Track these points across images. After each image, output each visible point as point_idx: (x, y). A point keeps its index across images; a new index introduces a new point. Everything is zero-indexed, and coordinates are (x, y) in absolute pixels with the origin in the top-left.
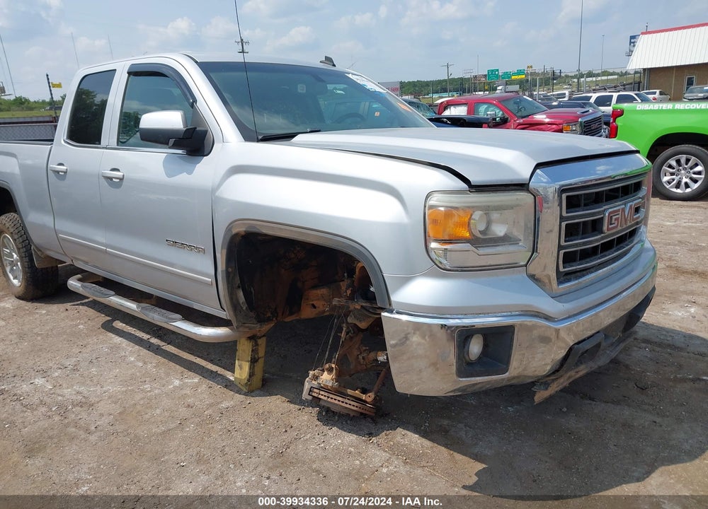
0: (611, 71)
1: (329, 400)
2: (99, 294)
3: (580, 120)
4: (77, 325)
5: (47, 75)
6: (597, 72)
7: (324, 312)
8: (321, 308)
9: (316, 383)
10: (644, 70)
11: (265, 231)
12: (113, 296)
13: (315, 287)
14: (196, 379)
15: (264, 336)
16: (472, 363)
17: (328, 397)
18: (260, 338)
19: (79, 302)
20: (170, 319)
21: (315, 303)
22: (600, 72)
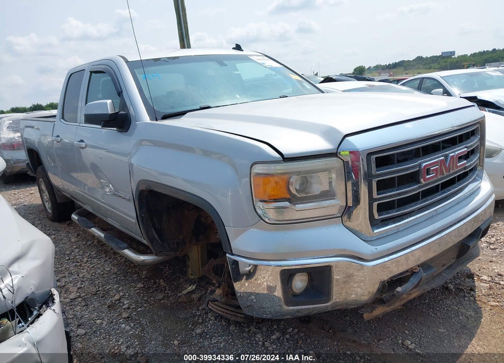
12: (93, 227)
16: (297, 295)
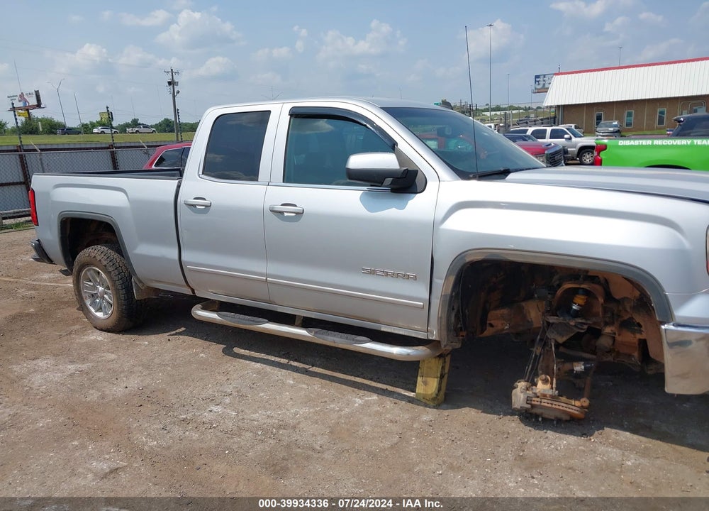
0: (516, 106)
1: (554, 406)
2: (247, 322)
3: (546, 152)
4: (197, 354)
5: (107, 108)
6: (504, 107)
7: (503, 330)
8: (500, 327)
9: (531, 392)
10: (558, 106)
11: (511, 259)
12: (267, 323)
13: (497, 308)
14: (375, 397)
15: (448, 354)
17: (552, 404)
18: (447, 356)
19: (174, 332)
20: (357, 341)
21: (492, 322)
22: (506, 106)
